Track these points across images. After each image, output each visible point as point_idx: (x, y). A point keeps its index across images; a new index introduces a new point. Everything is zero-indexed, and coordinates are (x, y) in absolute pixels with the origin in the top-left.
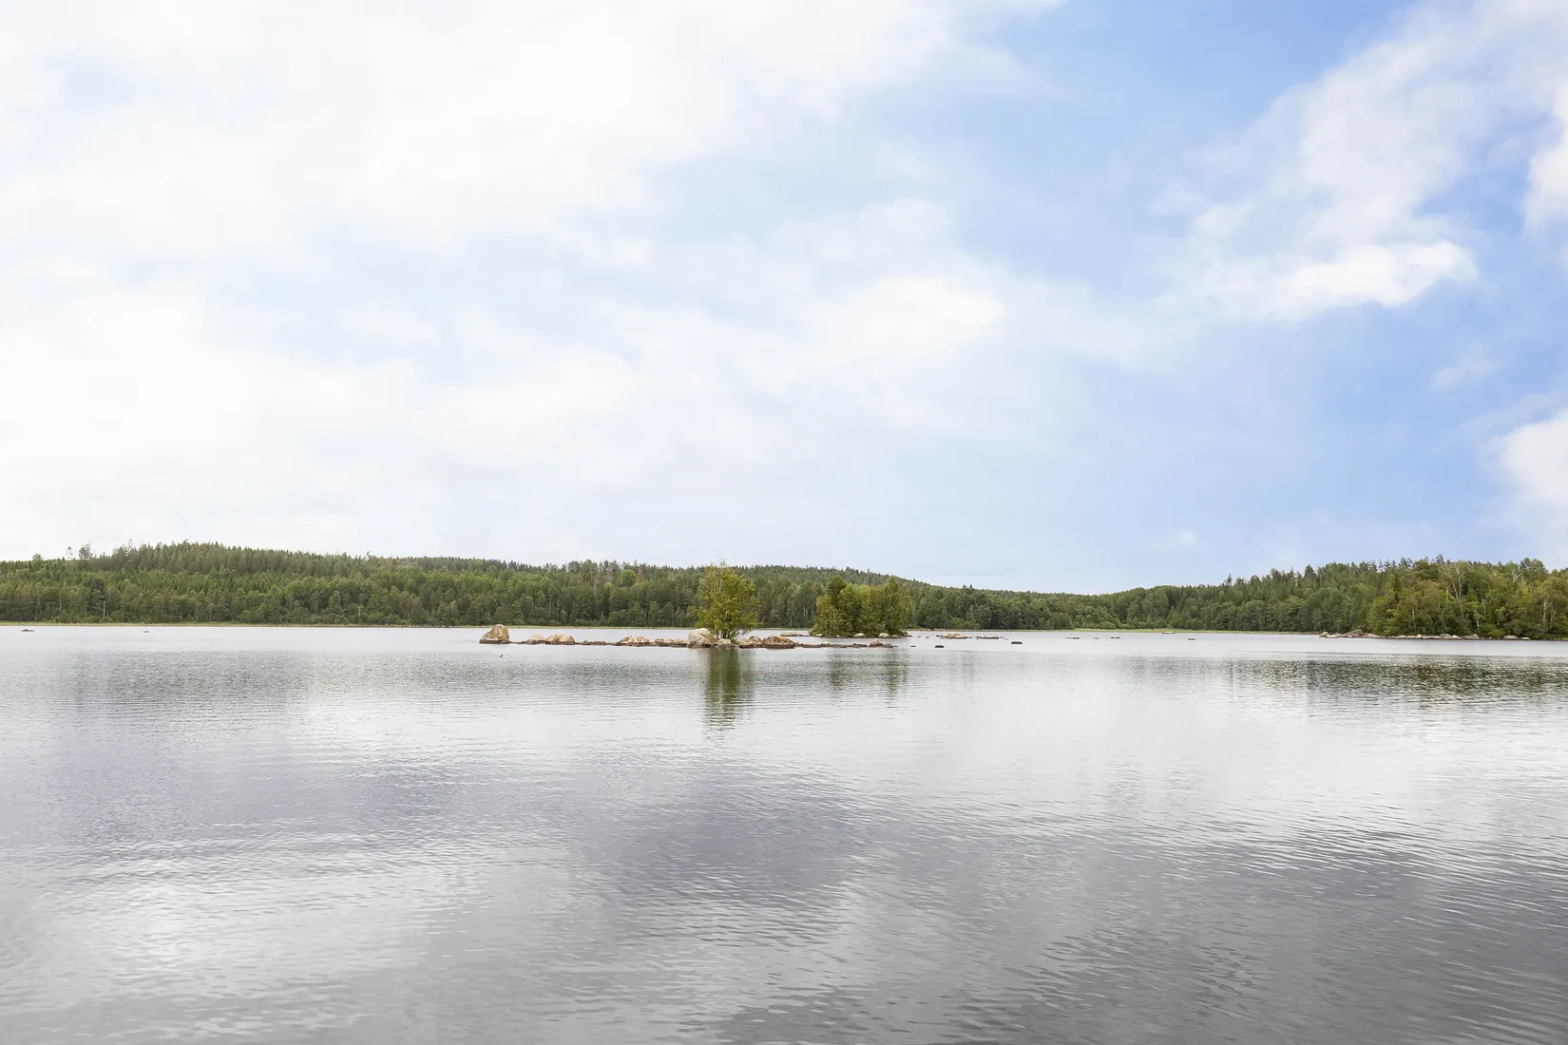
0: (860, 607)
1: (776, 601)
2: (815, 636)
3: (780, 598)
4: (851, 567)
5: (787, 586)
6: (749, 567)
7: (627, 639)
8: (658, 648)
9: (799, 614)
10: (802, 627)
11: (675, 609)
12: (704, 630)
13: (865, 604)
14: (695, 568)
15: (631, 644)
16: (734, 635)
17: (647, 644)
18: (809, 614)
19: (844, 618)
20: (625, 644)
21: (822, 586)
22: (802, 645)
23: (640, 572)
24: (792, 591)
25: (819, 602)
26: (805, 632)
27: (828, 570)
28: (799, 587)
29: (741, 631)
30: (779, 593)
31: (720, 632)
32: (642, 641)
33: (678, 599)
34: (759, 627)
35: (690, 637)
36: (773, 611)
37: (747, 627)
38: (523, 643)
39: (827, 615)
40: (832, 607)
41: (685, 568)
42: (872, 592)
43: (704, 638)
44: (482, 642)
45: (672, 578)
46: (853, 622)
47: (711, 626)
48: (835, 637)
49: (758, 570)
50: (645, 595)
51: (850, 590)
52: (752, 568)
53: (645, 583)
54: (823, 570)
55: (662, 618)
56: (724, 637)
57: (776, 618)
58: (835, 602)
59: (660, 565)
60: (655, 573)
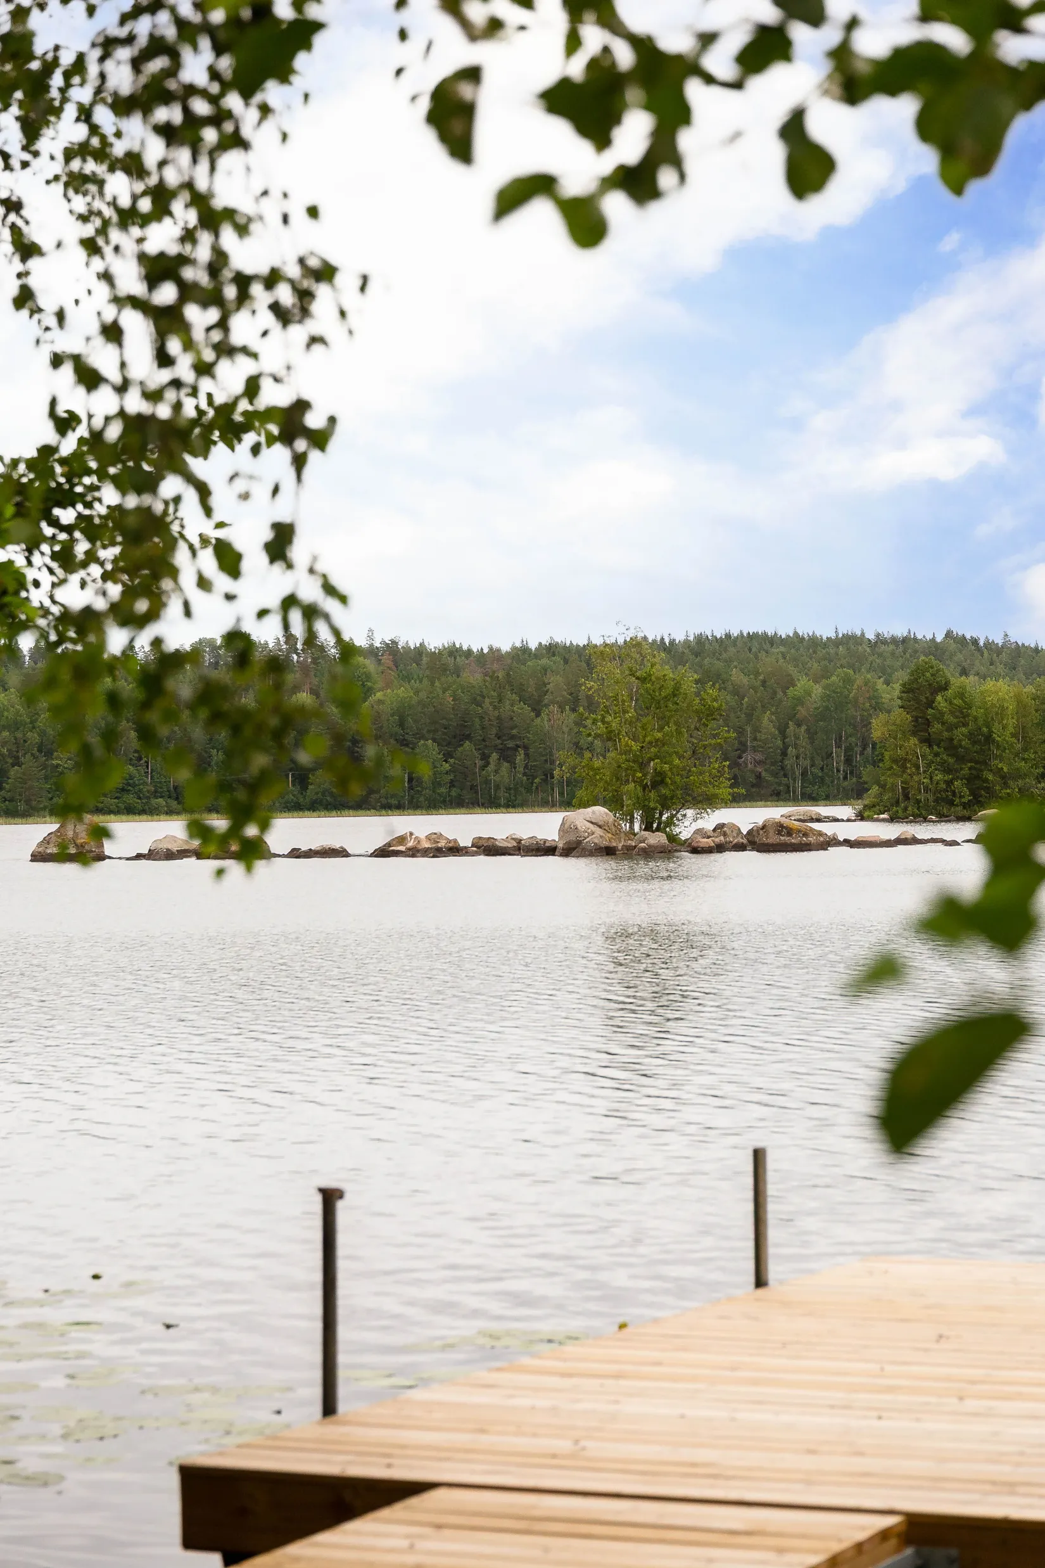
0: (989, 738)
1: (756, 730)
2: (870, 819)
3: (767, 722)
4: (959, 630)
5: (785, 689)
6: (679, 637)
7: (401, 840)
8: (482, 858)
9: (819, 762)
10: (829, 798)
11: (485, 758)
12: (599, 811)
13: (1004, 732)
14: (533, 646)
15: (413, 852)
16: (670, 822)
17: (455, 850)
18: (848, 761)
19: (948, 770)
20: (396, 854)
21: (880, 685)
22: (848, 843)
23: (387, 659)
24: (799, 701)
25: (878, 729)
26: (845, 811)
27: (894, 640)
28: (818, 690)
29: (690, 813)
30: (764, 708)
31: (637, 816)
32: (442, 844)
33: (494, 731)
34: (736, 800)
35: (564, 829)
36: (748, 757)
37: (707, 802)
38: (139, 857)
39: (902, 763)
40: (914, 741)
41: (505, 648)
42: (1018, 699)
43: (599, 832)
44: (37, 857)
45: (473, 677)
46: (970, 780)
47: (614, 802)
48: (925, 820)
49: (701, 647)
50: (402, 724)
51: (961, 695)
52: (687, 642)
53: (403, 692)
54: (880, 640)
55: (452, 784)
56: (648, 828)
57: (759, 776)
58: (921, 727)
59: (435, 642)
60: (425, 659)
